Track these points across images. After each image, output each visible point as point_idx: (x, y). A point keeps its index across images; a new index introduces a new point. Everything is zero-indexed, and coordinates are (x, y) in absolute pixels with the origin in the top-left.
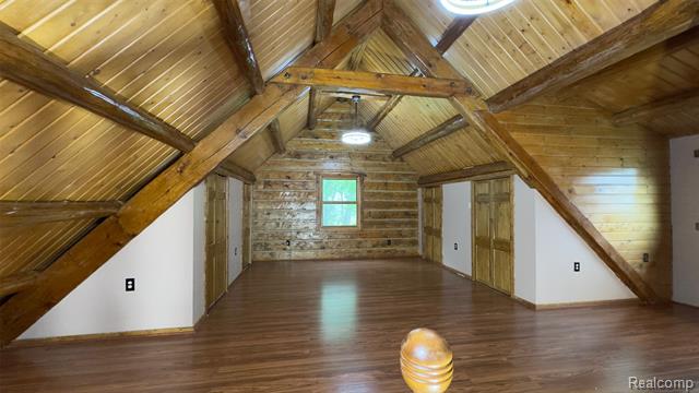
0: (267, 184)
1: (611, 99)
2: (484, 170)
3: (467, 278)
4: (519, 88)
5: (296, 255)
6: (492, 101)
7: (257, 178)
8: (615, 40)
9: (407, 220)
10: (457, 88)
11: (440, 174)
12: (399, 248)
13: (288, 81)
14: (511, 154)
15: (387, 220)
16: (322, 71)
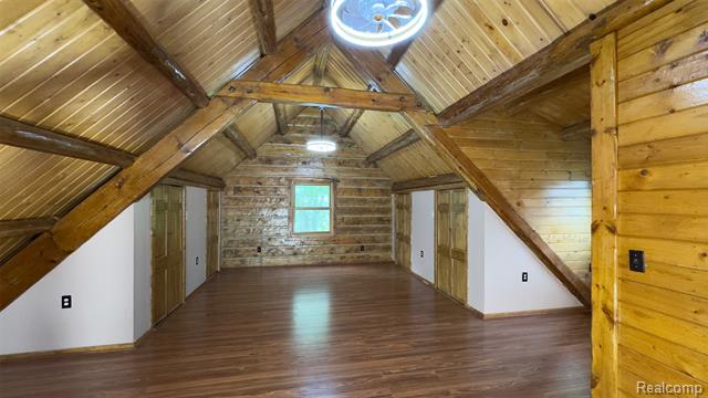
0: (238, 190)
1: (557, 115)
2: (445, 180)
3: (430, 285)
4: (461, 105)
5: (267, 261)
6: (443, 115)
7: (227, 183)
8: (530, 69)
9: (380, 226)
10: (409, 102)
11: (409, 181)
12: (373, 254)
13: (232, 94)
14: (460, 168)
15: (360, 226)
16: (269, 84)
